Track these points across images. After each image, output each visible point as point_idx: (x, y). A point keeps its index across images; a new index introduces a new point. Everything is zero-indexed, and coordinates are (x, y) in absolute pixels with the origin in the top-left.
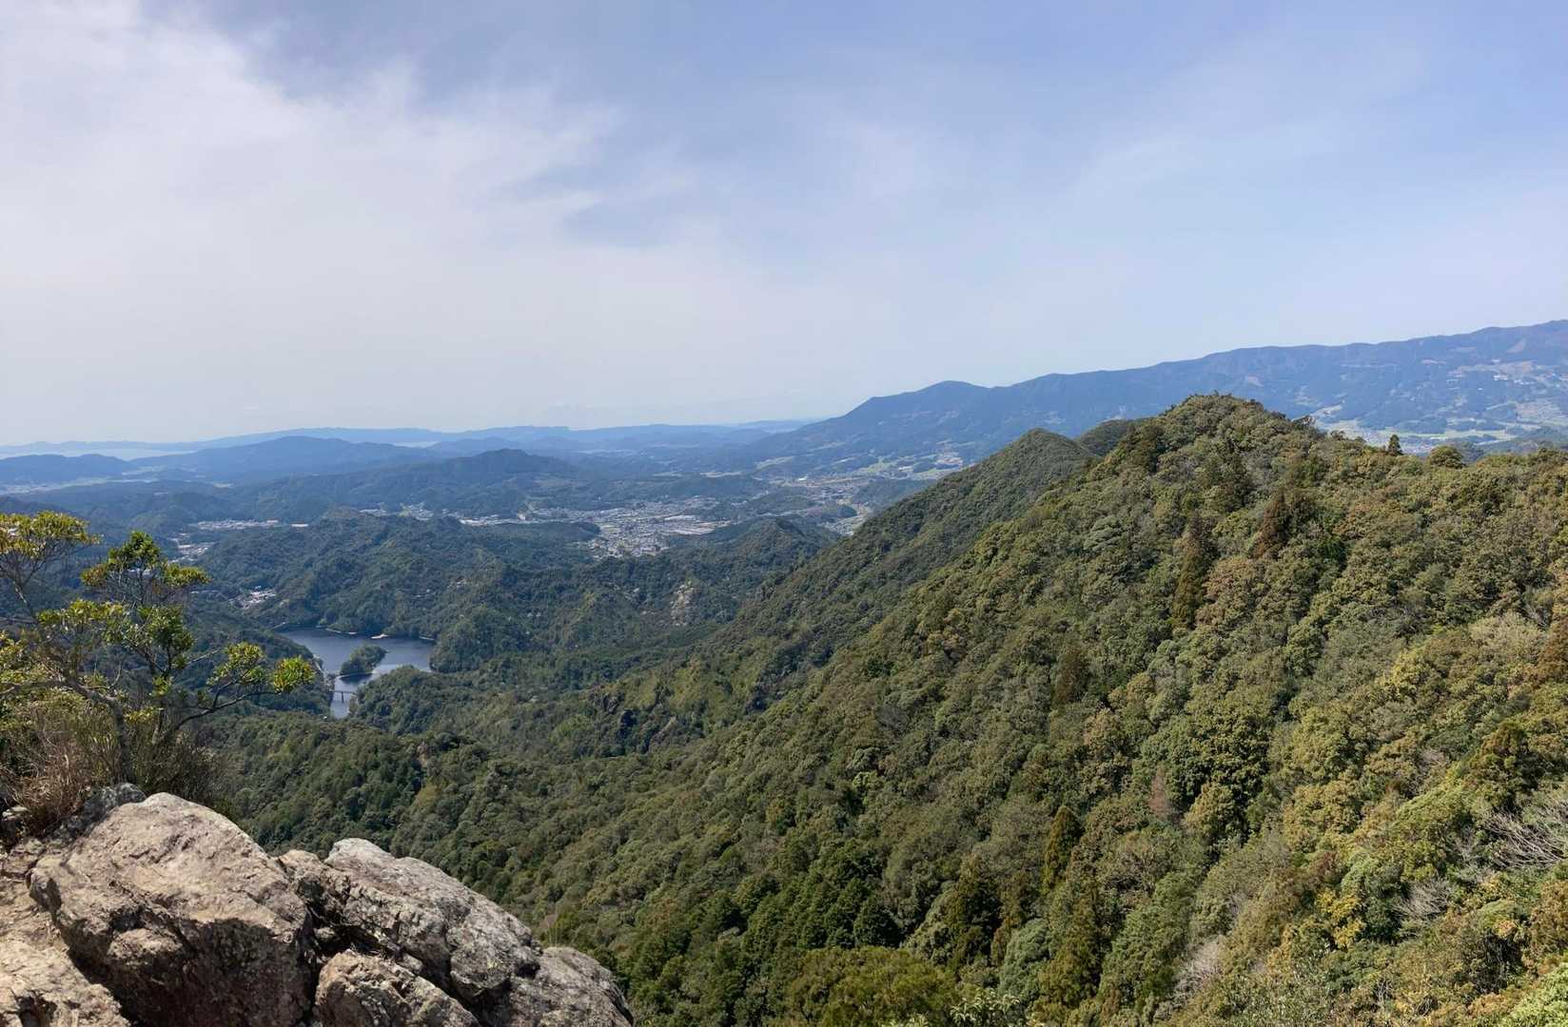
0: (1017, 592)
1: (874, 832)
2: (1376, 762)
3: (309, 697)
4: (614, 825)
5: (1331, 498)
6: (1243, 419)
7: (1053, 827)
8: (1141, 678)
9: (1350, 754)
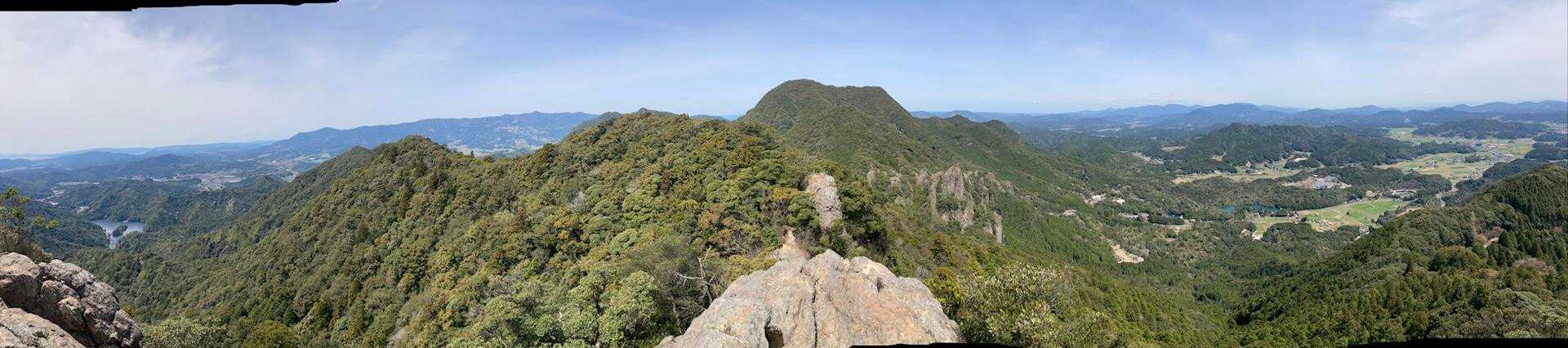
0: (345, 204)
1: (292, 285)
2: (463, 264)
3: (104, 243)
4: (206, 282)
5: (452, 173)
6: (424, 145)
7: (352, 285)
8: (386, 236)
9: (454, 262)
